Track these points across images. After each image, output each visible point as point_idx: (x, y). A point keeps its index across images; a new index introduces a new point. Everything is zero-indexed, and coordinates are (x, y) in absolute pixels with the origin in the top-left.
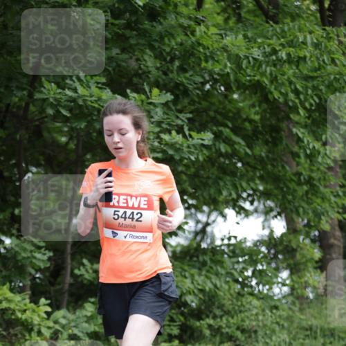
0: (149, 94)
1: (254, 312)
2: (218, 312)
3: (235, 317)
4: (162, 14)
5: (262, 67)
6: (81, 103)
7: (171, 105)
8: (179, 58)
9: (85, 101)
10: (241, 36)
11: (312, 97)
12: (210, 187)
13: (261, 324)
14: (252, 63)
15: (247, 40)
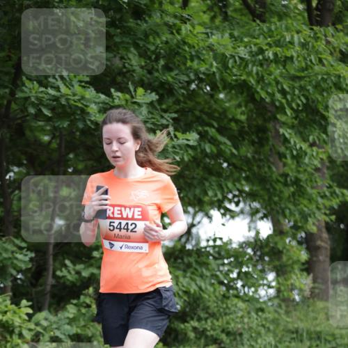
0: (133, 93)
1: (240, 314)
2: (203, 315)
3: (220, 320)
4: (147, 12)
5: (248, 66)
6: (63, 101)
7: (156, 104)
8: (164, 57)
9: (67, 100)
10: (227, 35)
11: (299, 97)
12: (195, 187)
13: (246, 327)
14: (238, 63)
15: (233, 39)
